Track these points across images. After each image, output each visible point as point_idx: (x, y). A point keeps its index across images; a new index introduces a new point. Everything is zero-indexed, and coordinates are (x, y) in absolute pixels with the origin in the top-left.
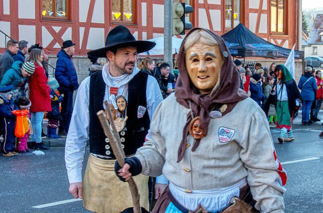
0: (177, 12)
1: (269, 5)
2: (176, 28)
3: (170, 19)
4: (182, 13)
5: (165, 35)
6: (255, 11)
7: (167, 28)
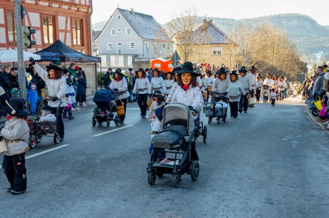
0: (25, 33)
1: (72, 28)
2: (25, 44)
3: (21, 38)
4: (29, 34)
5: (18, 49)
6: (63, 31)
7: (19, 44)
